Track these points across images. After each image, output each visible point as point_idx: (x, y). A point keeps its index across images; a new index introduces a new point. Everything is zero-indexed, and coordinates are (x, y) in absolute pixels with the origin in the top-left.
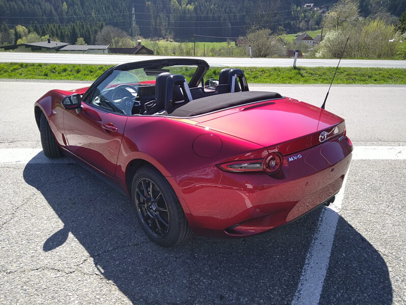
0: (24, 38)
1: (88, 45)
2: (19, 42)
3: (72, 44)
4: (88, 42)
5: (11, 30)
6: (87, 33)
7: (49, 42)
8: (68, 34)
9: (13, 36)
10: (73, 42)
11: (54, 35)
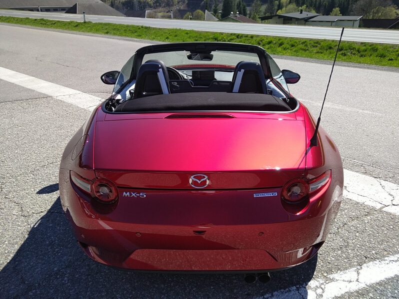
0: (284, 9)
1: (343, 15)
2: (279, 12)
3: (326, 15)
4: (344, 12)
5: (276, 2)
6: (345, 3)
7: (301, 13)
8: (326, 4)
9: (276, 7)
10: (327, 12)
11: (312, 6)
